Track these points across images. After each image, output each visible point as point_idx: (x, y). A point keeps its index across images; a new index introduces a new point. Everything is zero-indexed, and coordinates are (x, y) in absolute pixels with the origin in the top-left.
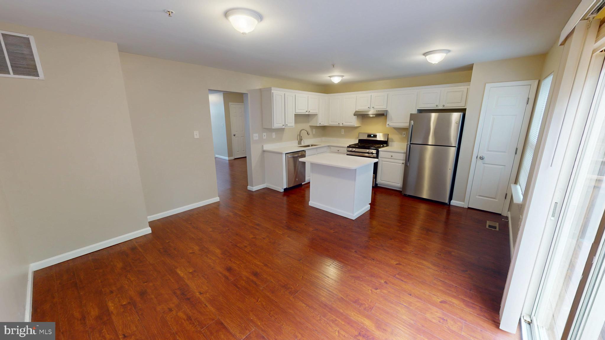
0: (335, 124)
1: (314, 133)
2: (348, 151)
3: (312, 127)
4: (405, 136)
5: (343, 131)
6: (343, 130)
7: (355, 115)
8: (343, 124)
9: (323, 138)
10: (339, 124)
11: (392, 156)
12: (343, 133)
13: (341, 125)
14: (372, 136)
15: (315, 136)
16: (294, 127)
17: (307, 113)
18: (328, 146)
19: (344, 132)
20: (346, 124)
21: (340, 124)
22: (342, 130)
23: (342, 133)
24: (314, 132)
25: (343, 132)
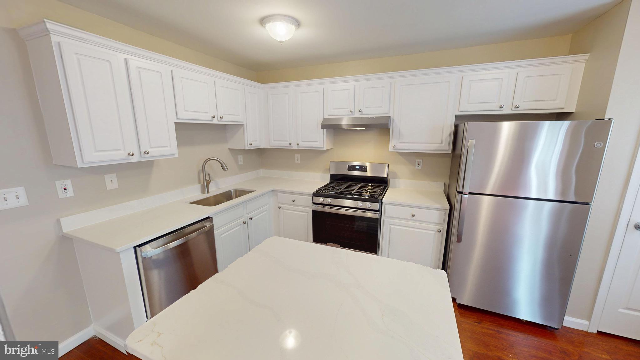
0: (284, 144)
1: (240, 163)
2: (315, 203)
3: (234, 152)
4: (420, 167)
5: (297, 157)
6: (299, 156)
7: (323, 126)
8: (300, 145)
9: (261, 170)
10: (290, 144)
11: (413, 216)
12: (299, 162)
13: (295, 147)
14: (357, 167)
15: (242, 169)
16: (177, 156)
17: (215, 121)
18: (272, 191)
19: (299, 158)
20: (304, 145)
21: (292, 145)
22: (296, 155)
23: (296, 162)
24: (239, 160)
25: (298, 160)
